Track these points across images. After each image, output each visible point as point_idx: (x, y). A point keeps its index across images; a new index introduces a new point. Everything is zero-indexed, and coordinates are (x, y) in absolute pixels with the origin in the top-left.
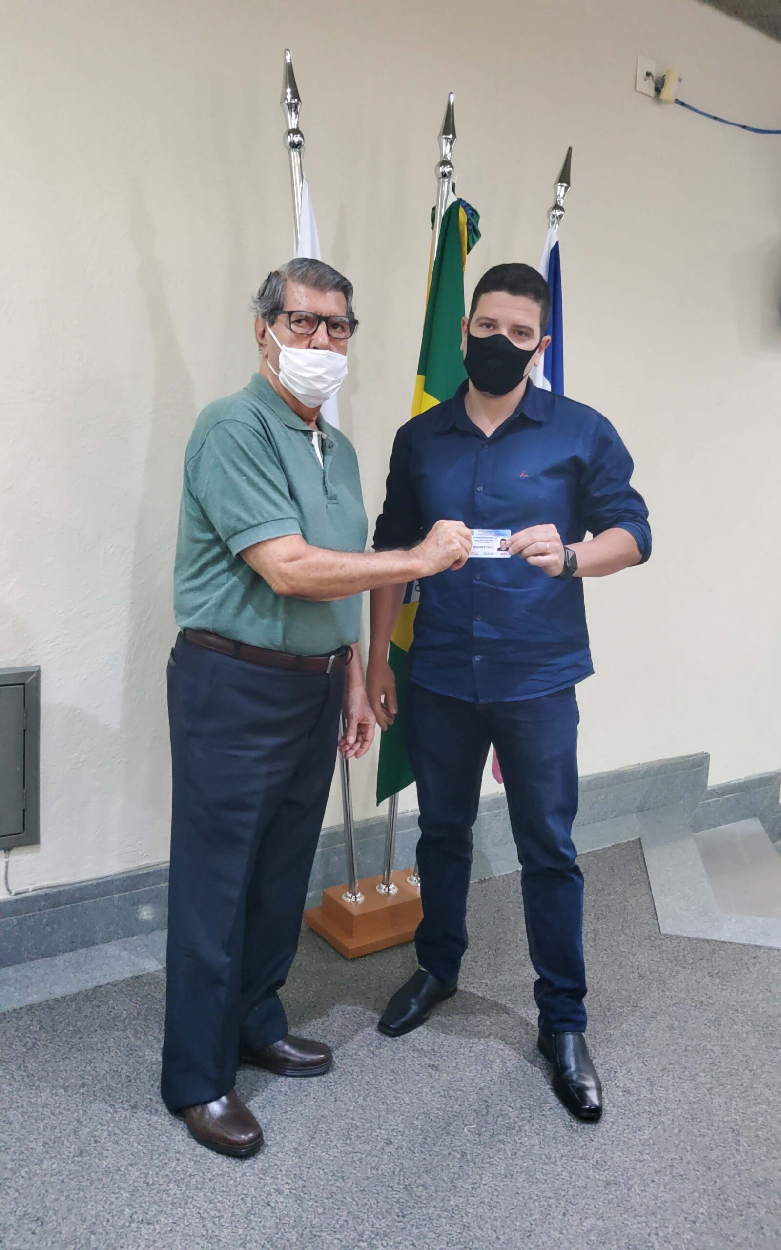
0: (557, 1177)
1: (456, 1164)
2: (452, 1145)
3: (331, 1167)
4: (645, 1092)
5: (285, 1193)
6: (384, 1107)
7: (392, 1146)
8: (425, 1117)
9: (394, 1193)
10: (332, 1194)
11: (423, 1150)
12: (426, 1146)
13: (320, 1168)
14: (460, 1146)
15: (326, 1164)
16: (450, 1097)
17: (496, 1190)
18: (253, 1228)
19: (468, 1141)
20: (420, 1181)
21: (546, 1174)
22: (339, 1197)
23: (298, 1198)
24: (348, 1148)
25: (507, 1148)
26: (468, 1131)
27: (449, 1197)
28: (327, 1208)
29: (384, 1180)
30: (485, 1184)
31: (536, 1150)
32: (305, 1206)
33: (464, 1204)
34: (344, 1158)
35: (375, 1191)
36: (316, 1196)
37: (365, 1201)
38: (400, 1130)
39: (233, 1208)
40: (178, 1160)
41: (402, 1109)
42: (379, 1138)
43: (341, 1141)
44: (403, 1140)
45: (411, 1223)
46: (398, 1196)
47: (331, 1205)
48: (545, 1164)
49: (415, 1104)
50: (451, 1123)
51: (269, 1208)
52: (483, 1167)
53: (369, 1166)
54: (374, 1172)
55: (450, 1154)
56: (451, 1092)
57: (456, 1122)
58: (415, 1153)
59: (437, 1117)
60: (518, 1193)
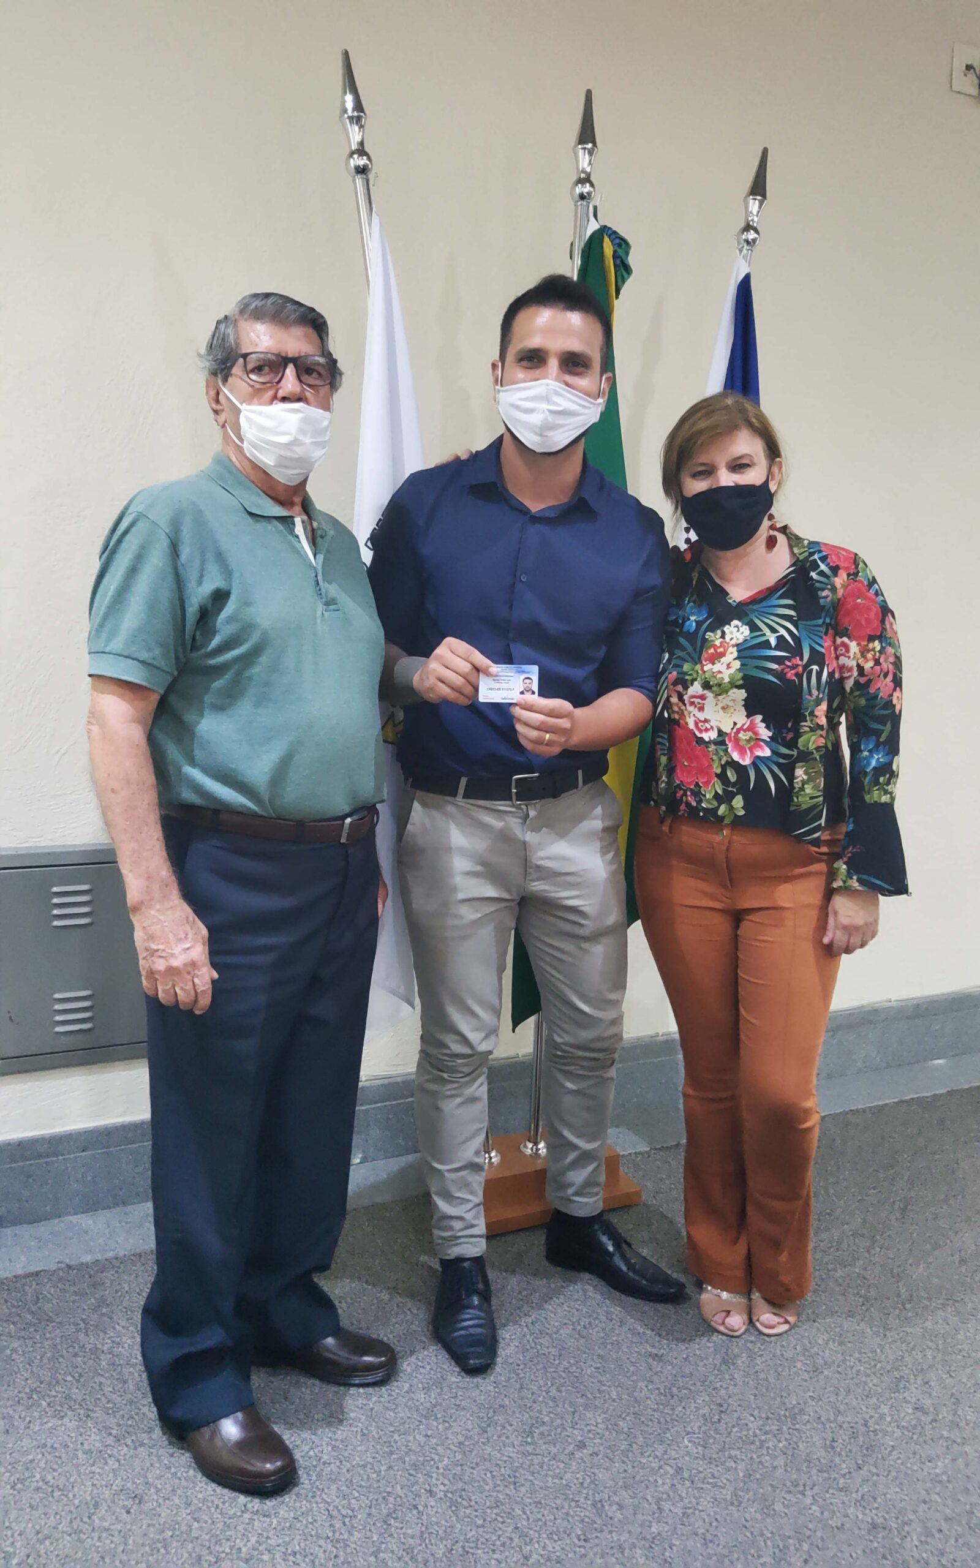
0: (803, 1512)
1: (668, 1481)
2: (666, 1457)
3: (502, 1469)
4: (944, 1413)
5: (438, 1496)
6: (581, 1401)
7: (585, 1451)
8: (635, 1418)
9: (579, 1509)
10: (497, 1504)
11: (625, 1459)
12: (630, 1454)
13: (487, 1470)
14: (675, 1459)
15: (497, 1465)
16: (672, 1396)
17: (716, 1519)
18: (391, 1535)
19: (688, 1454)
20: (616, 1499)
21: (788, 1507)
22: (506, 1508)
23: (454, 1504)
24: (529, 1448)
25: (739, 1467)
26: (689, 1441)
27: (650, 1522)
28: (489, 1519)
29: (568, 1492)
30: (703, 1511)
31: (780, 1472)
32: (461, 1514)
33: (669, 1533)
34: (520, 1460)
35: (554, 1505)
36: (476, 1503)
37: (539, 1516)
38: (599, 1431)
39: (370, 1507)
40: (313, 1443)
41: (606, 1405)
42: (569, 1440)
43: (520, 1438)
44: (602, 1444)
45: (595, 1550)
46: (582, 1514)
47: (494, 1516)
48: (790, 1492)
49: (624, 1402)
50: (668, 1429)
51: (415, 1512)
52: (702, 1488)
53: (550, 1473)
54: (556, 1481)
55: (660, 1467)
56: (675, 1390)
57: (675, 1429)
58: (614, 1462)
59: (651, 1420)
60: (746, 1527)
